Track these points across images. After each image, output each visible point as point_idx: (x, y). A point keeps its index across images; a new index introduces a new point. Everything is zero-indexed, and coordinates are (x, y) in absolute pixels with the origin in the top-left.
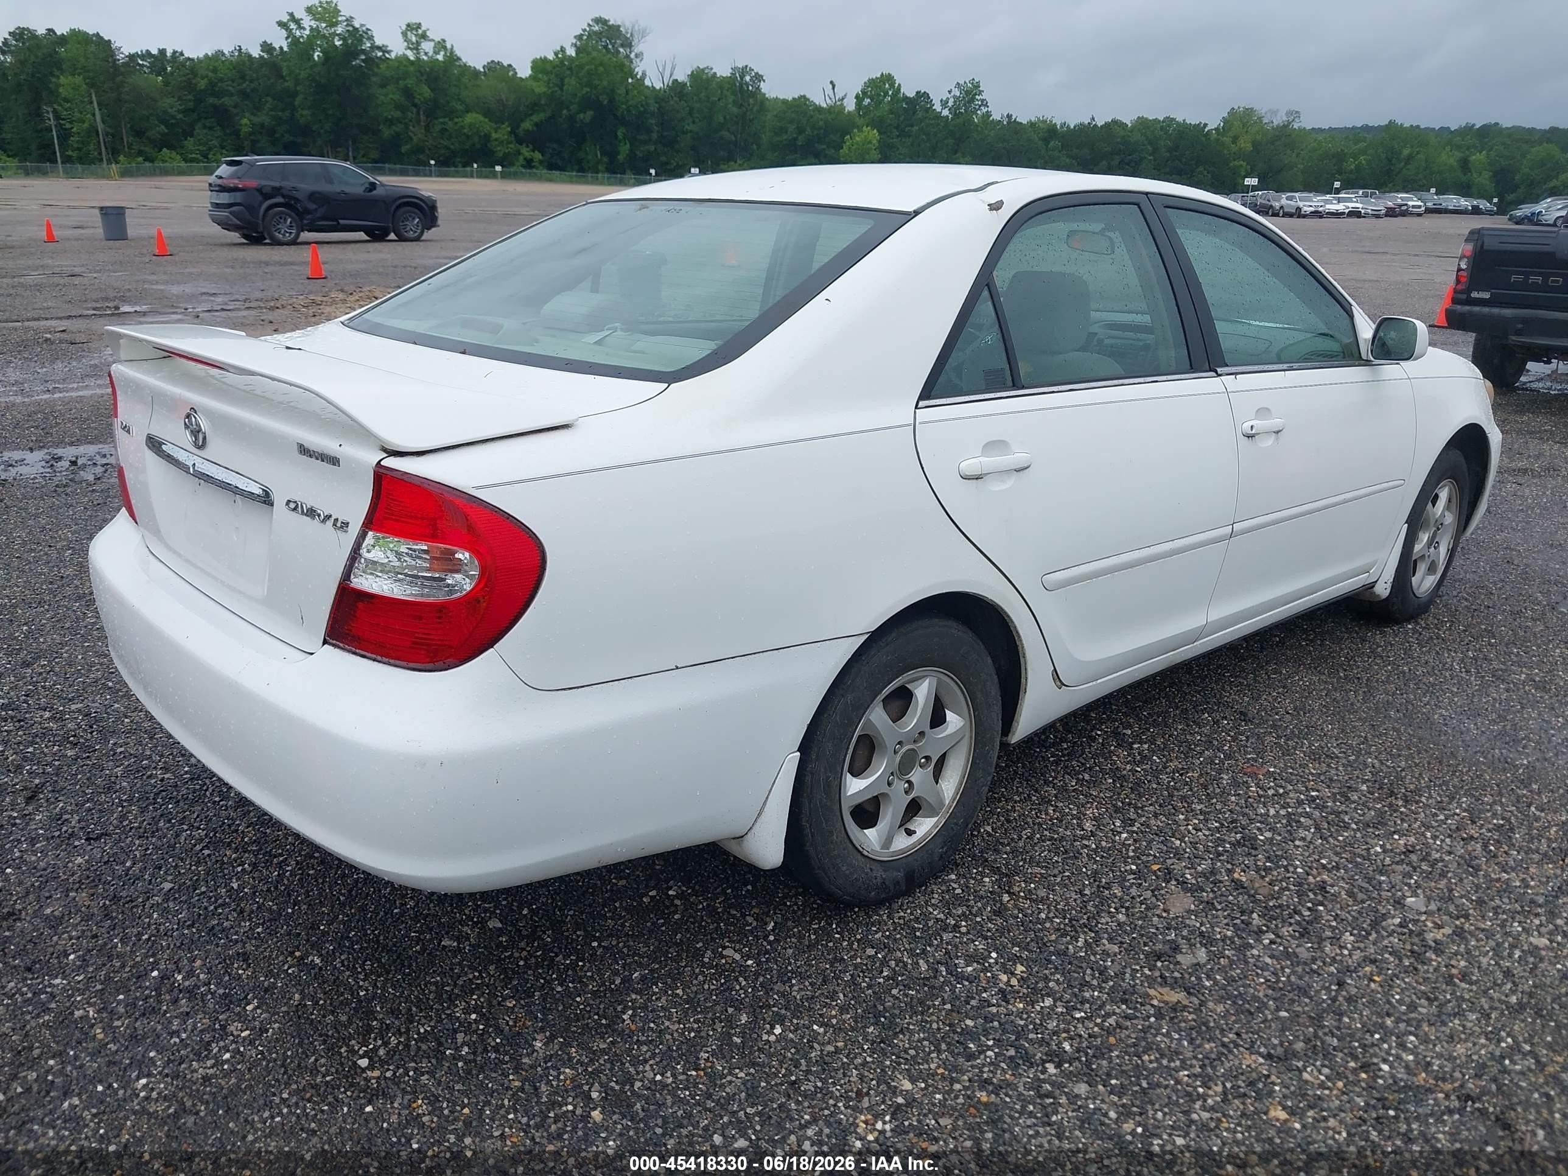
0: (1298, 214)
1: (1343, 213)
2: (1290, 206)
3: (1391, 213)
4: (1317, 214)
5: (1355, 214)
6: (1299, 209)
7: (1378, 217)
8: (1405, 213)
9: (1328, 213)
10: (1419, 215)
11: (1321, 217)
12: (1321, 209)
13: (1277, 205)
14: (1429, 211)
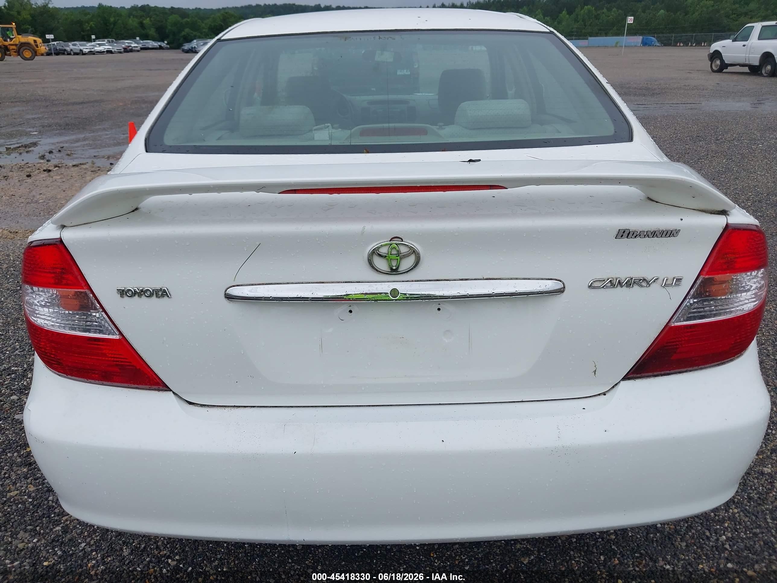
0: (82, 53)
1: (104, 52)
2: (75, 49)
3: (127, 50)
4: (91, 53)
5: (109, 52)
6: (81, 50)
7: (120, 53)
8: (131, 51)
9: (97, 52)
10: (138, 51)
11: (94, 54)
12: (93, 50)
13: (68, 49)
14: (142, 49)
